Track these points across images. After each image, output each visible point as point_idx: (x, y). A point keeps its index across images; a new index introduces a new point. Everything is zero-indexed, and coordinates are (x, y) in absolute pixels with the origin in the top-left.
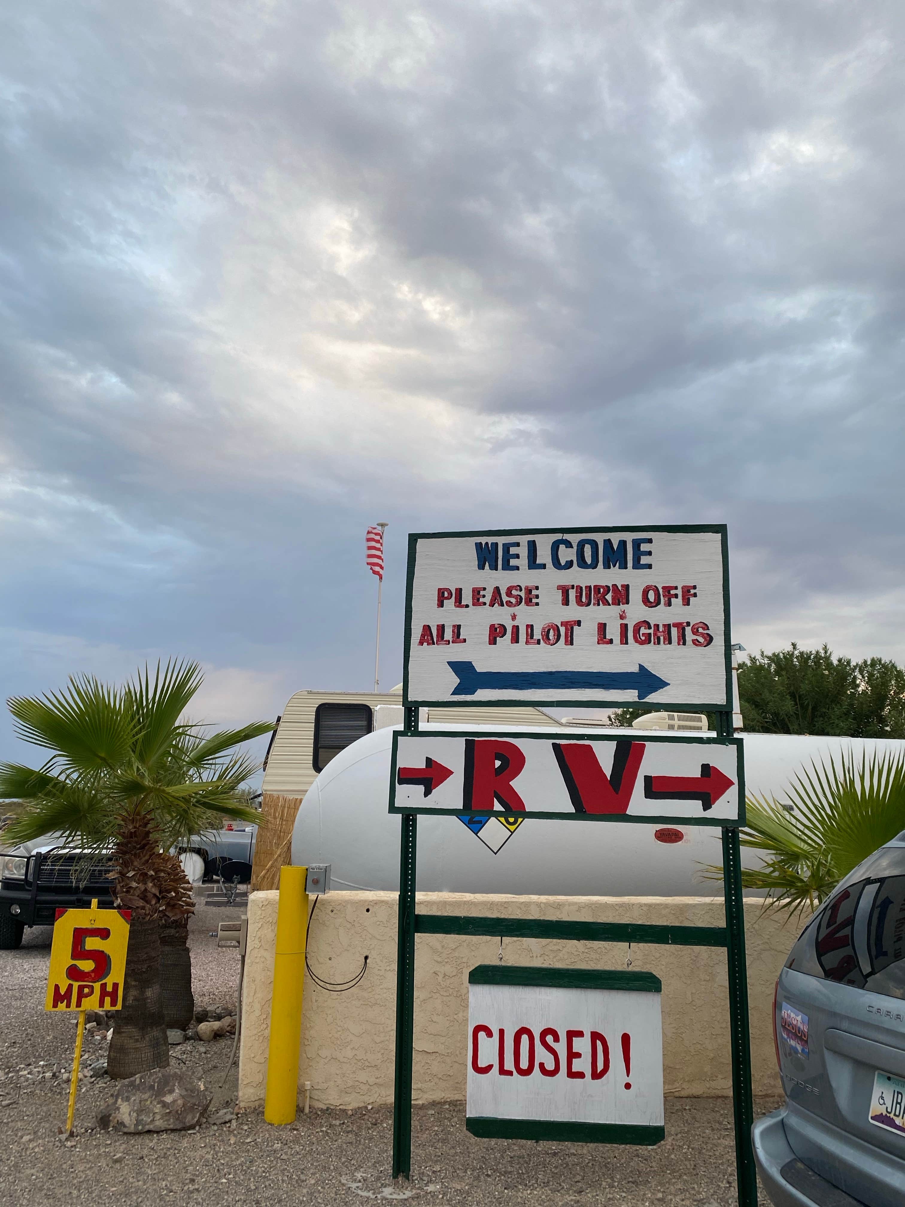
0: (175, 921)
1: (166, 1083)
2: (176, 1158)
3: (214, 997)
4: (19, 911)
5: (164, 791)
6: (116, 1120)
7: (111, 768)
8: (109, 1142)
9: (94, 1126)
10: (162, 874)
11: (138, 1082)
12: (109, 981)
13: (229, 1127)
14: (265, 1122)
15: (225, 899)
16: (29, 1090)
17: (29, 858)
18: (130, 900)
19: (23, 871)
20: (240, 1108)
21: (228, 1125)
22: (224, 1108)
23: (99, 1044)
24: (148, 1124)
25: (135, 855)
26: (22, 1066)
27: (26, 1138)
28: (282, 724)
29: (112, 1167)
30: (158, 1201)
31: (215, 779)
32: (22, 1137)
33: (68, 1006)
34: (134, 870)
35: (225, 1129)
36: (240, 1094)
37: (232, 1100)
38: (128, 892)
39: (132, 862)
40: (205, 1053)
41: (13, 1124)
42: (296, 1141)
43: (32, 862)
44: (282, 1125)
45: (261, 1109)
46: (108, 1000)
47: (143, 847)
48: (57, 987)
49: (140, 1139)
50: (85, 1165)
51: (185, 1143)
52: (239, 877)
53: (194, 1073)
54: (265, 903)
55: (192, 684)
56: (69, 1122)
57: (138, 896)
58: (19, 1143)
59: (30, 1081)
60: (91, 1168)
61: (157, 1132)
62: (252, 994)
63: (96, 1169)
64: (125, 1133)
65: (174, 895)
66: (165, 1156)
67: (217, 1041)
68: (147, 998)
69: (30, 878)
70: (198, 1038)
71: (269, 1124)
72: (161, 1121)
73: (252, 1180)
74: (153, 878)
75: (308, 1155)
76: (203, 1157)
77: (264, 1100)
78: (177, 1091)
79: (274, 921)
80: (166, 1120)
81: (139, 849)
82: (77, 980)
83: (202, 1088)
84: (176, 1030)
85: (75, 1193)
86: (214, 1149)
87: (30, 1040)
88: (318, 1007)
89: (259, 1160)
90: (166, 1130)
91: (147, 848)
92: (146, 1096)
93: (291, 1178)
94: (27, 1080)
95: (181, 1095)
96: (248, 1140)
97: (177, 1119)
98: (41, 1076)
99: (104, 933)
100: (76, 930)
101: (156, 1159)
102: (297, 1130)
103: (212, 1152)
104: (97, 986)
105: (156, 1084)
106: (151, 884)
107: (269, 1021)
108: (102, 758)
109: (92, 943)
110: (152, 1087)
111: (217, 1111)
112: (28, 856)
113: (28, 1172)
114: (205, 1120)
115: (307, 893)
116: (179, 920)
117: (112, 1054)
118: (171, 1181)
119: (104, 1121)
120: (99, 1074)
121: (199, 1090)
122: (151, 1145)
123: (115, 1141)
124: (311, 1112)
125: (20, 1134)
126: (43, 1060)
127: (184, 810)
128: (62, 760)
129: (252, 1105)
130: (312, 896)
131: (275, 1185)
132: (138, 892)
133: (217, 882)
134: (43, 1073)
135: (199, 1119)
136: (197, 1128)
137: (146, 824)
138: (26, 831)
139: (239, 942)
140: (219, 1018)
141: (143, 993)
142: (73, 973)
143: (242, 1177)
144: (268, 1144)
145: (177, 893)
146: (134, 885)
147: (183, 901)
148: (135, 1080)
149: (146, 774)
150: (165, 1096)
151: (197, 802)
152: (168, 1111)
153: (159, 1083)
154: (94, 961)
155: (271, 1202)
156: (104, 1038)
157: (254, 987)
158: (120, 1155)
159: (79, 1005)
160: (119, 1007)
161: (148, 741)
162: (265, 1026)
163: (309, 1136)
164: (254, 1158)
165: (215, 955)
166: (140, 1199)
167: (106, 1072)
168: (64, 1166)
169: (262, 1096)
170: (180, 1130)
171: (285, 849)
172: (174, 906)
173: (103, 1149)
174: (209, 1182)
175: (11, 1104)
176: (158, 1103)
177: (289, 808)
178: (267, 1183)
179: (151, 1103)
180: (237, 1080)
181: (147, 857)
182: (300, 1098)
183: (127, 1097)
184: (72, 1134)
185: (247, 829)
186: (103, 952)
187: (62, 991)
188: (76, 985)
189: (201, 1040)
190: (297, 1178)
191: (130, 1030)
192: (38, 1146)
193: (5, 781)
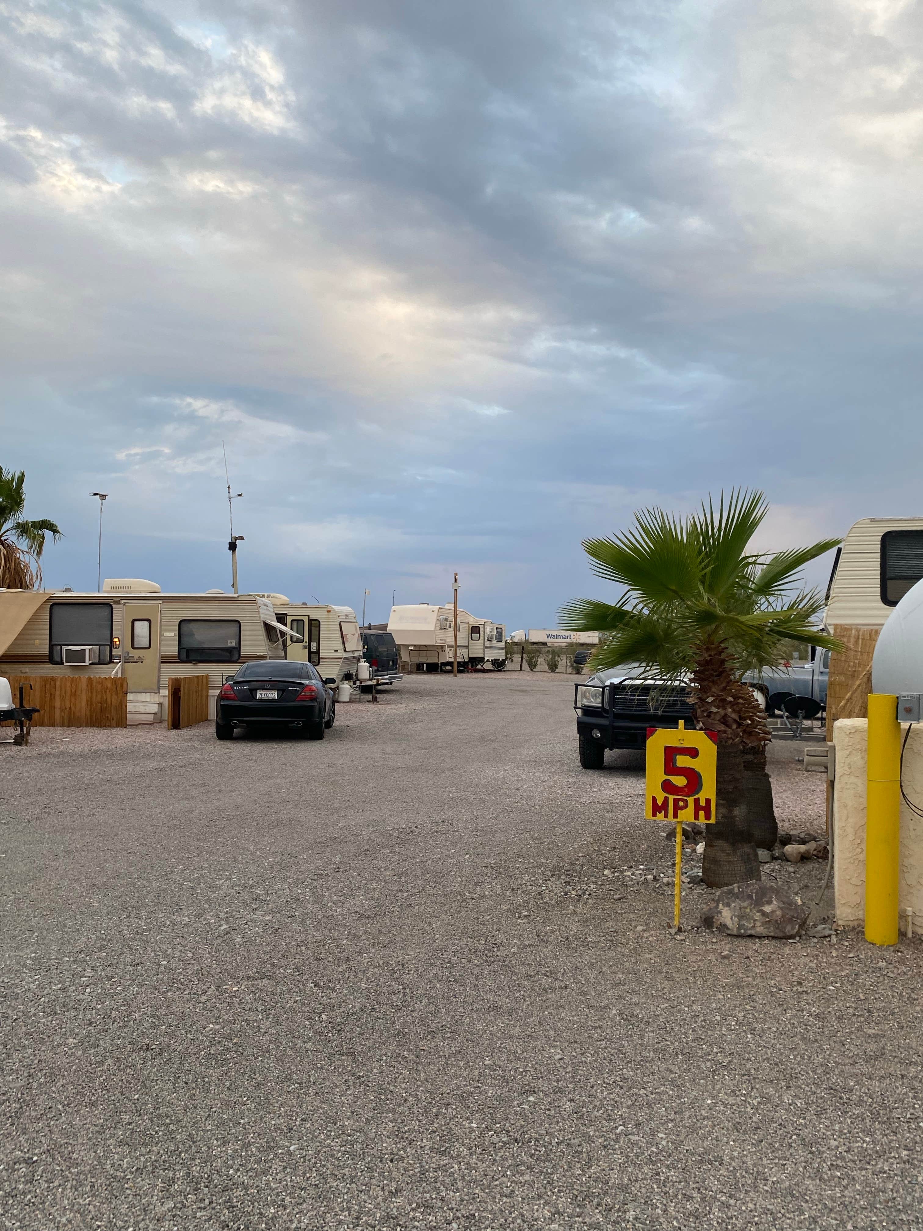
0: (753, 748)
1: (764, 895)
2: (781, 962)
3: (794, 823)
4: (599, 735)
5: (737, 620)
6: (719, 922)
7: (683, 600)
8: (714, 940)
9: (698, 925)
10: (741, 701)
11: (736, 890)
12: (702, 796)
13: (830, 941)
14: (866, 941)
15: (791, 733)
16: (635, 889)
17: (603, 688)
18: (712, 724)
19: (600, 700)
20: (838, 925)
21: (828, 939)
22: (821, 924)
23: (690, 856)
24: (750, 929)
25: (713, 682)
26: (625, 868)
27: (640, 928)
28: (844, 555)
29: (721, 962)
30: (769, 996)
31: (785, 609)
32: (636, 927)
33: (666, 816)
34: (713, 696)
35: (825, 942)
36: (838, 912)
37: (828, 917)
38: (708, 716)
39: (710, 688)
40: (794, 873)
41: (627, 915)
42: (902, 962)
43: (606, 692)
44: (884, 945)
45: (860, 928)
46: (702, 814)
47: (719, 675)
48: (654, 799)
49: (743, 942)
50: (696, 957)
51: (787, 950)
52: (804, 712)
53: (789, 888)
54: (853, 731)
55: (757, 513)
56: (676, 919)
57: (719, 721)
58: (634, 932)
59: (634, 881)
60: (701, 960)
61: (759, 938)
62: (844, 818)
63: (707, 962)
64: (729, 935)
65: (750, 722)
66: (769, 959)
67: (804, 863)
68: (736, 816)
69: (607, 706)
70: (784, 858)
71: (871, 943)
72: (762, 928)
73: (860, 991)
74: (732, 705)
75: (916, 977)
76: (807, 965)
77: (864, 921)
78: (775, 903)
79: (864, 749)
80: (766, 928)
81: (716, 676)
82: (671, 794)
83: (800, 902)
84: (762, 850)
85: (691, 979)
86: (817, 959)
87: (627, 846)
88: (917, 836)
89: (865, 975)
90: (768, 937)
91: (723, 675)
92: (745, 904)
93: (901, 995)
94: (632, 880)
95: (779, 907)
96: (851, 955)
97: (777, 928)
98: (643, 877)
99: (693, 753)
100: (667, 748)
101: (761, 960)
102: (901, 952)
103: (815, 961)
104: (691, 800)
105: (754, 895)
106: (730, 710)
107: (864, 846)
108: (674, 591)
109: (682, 761)
110: (750, 897)
111: (815, 926)
112: (601, 685)
113: (647, 956)
114: (804, 932)
115: (899, 721)
116: (757, 747)
117: (706, 864)
118: (779, 982)
119: (708, 922)
120: (695, 881)
121: (796, 904)
122: (754, 948)
123: (721, 941)
124: (915, 937)
125: (633, 924)
126: (643, 865)
127: (758, 638)
128: (635, 594)
129: (852, 924)
130: (905, 725)
131: (885, 998)
132: (718, 717)
133: (781, 717)
134: (645, 875)
135: (799, 930)
136: (797, 938)
137: (720, 653)
138: (609, 658)
139: (826, 768)
140: (803, 842)
141: (731, 811)
142: (667, 786)
143: (849, 987)
144: (872, 961)
145: (753, 720)
146: (714, 710)
147: (759, 729)
148: (734, 889)
149: (717, 605)
150: (763, 905)
151: (770, 631)
152: (767, 919)
153: (756, 893)
154: (686, 777)
155: (884, 1013)
156: (694, 851)
157: (846, 812)
158: (727, 952)
159: (675, 816)
160: (713, 821)
161: (716, 574)
162: (860, 850)
163: (915, 959)
164: (859, 972)
165: (789, 785)
166: (752, 993)
167: (702, 881)
168: (678, 955)
169: (861, 917)
170: (781, 938)
171: (865, 679)
172: (750, 734)
173: (711, 946)
174: (817, 987)
175: (622, 898)
176: (758, 912)
177: (863, 639)
178: (877, 996)
179: (751, 910)
180: (833, 899)
181: (724, 685)
182: (902, 924)
183: (727, 903)
184: (680, 930)
185: (806, 666)
186: (693, 769)
187: (660, 803)
188: (671, 798)
189: (788, 861)
190: (907, 996)
191: (720, 843)
192: (652, 935)
193: (587, 616)
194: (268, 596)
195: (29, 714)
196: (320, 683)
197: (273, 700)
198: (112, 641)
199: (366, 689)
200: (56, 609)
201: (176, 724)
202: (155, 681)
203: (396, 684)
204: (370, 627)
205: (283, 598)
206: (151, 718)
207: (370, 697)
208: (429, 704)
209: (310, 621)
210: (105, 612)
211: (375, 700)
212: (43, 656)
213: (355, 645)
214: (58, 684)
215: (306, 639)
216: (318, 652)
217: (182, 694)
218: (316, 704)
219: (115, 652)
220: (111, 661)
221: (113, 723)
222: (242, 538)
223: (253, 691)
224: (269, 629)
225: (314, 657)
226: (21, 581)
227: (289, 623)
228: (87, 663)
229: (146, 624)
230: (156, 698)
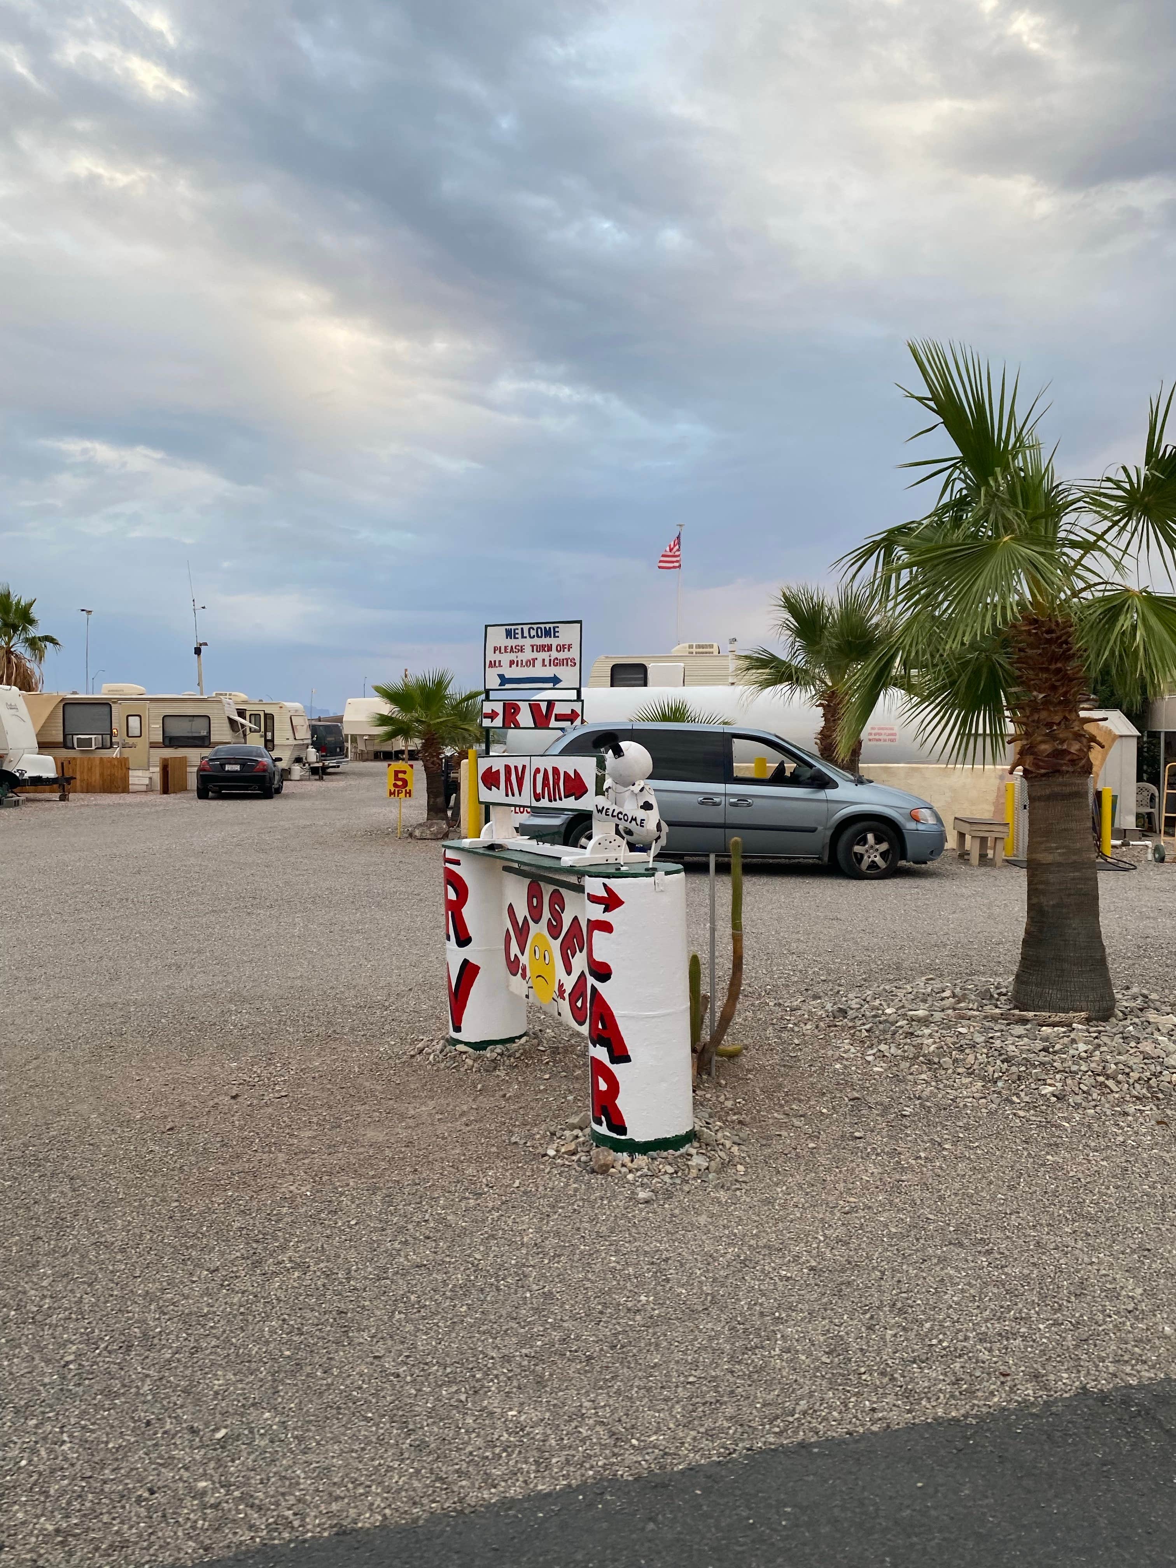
1: (432, 825)
6: (414, 835)
9: (407, 837)
12: (408, 788)
18: (428, 764)
24: (424, 837)
25: (429, 747)
34: (428, 753)
38: (426, 761)
39: (428, 750)
46: (408, 795)
47: (432, 745)
48: (390, 790)
57: (431, 763)
61: (428, 840)
64: (417, 839)
72: (429, 836)
80: (431, 836)
90: (431, 839)
91: (434, 744)
95: (436, 828)
97: (435, 836)
99: (405, 772)
100: (395, 771)
104: (404, 790)
105: (429, 825)
109: (401, 775)
114: (446, 838)
119: (411, 835)
121: (443, 828)
132: (430, 761)
135: (443, 837)
136: (442, 840)
142: (395, 785)
146: (429, 758)
150: (431, 828)
152: (432, 833)
154: (402, 781)
159: (398, 796)
170: (436, 840)
176: (429, 830)
179: (426, 830)
181: (434, 749)
183: (418, 828)
184: (400, 839)
186: (405, 778)
187: (392, 792)
188: (396, 789)
191: (432, 813)
193: (379, 719)
194: (230, 695)
195: (69, 780)
196: (271, 761)
197: (236, 771)
198: (111, 731)
199: (314, 771)
200: (68, 708)
201: (165, 790)
202: (146, 760)
203: (343, 767)
204: (319, 720)
205: (243, 696)
206: (144, 788)
207: (317, 777)
208: (365, 782)
209: (266, 715)
210: (107, 709)
211: (321, 779)
212: (59, 743)
213: (304, 734)
214: (78, 762)
215: (263, 729)
216: (272, 741)
217: (169, 769)
218: (267, 774)
219: (114, 739)
220: (111, 747)
221: (120, 790)
222: (206, 644)
223: (222, 766)
224: (232, 722)
225: (269, 744)
226: (29, 684)
227: (248, 717)
228: (93, 748)
229: (138, 718)
230: (147, 774)
